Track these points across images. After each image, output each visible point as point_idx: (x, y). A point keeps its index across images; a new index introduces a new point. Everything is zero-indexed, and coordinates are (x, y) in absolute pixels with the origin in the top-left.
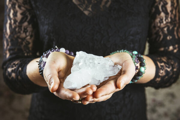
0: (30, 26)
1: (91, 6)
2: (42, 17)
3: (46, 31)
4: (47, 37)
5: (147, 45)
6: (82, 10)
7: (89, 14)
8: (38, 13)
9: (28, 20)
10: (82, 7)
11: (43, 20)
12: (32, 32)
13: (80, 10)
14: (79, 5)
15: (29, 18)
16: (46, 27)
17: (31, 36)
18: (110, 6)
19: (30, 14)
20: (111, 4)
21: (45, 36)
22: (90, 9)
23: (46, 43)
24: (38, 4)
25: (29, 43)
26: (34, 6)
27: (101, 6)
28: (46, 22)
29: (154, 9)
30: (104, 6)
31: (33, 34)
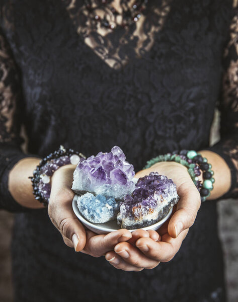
0: (8, 89)
1: (118, 50)
2: (31, 72)
3: (38, 97)
4: (40, 107)
5: (217, 114)
6: (103, 58)
7: (115, 65)
8: (23, 63)
9: (3, 78)
10: (102, 53)
11: (32, 77)
12: (11, 98)
13: (99, 58)
14: (97, 48)
15: (6, 74)
16: (38, 90)
17: (10, 107)
18: (152, 49)
19: (6, 67)
20: (154, 45)
21: (37, 105)
22: (117, 56)
23: (38, 117)
24: (22, 48)
25: (6, 120)
26: (15, 51)
27: (137, 51)
28: (37, 81)
29: (227, 51)
30: (141, 49)
31: (14, 102)
